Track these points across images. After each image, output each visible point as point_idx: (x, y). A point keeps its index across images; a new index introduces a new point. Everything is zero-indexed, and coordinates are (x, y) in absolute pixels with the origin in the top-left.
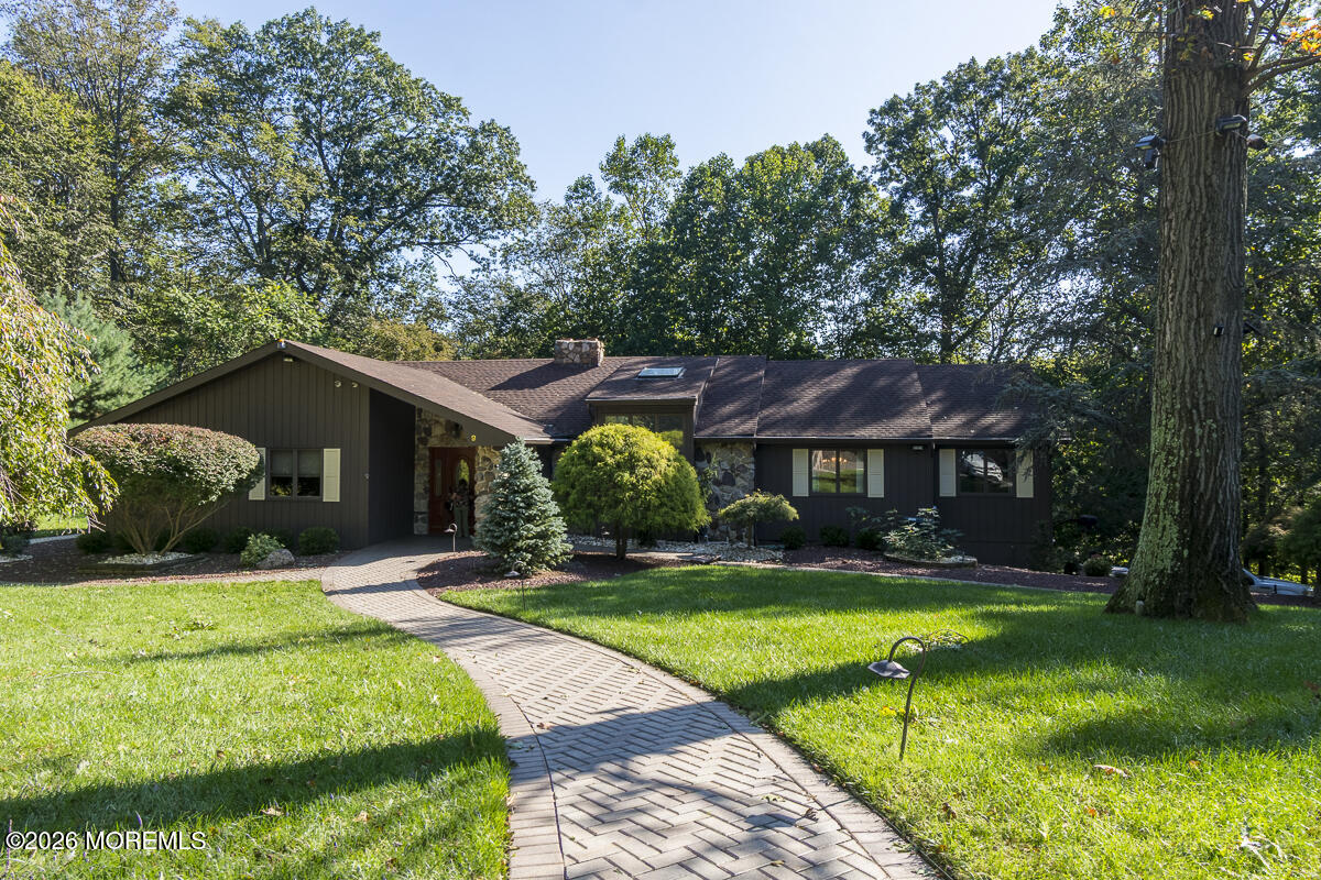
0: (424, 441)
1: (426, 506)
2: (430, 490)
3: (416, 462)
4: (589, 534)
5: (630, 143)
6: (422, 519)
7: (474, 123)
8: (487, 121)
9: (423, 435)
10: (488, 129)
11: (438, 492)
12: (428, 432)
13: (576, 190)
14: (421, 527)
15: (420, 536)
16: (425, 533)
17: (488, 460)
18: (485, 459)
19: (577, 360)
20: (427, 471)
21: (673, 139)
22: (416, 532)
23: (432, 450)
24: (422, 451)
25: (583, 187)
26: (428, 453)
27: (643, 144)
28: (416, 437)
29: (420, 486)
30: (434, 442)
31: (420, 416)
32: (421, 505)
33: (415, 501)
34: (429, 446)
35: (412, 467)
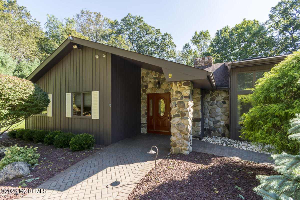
0: (144, 91)
1: (146, 121)
2: (148, 113)
3: (141, 101)
4: (225, 136)
5: (198, 33)
6: (144, 126)
7: (163, 34)
8: (165, 33)
9: (144, 88)
10: (166, 35)
11: (151, 114)
12: (146, 87)
13: (185, 46)
14: (144, 130)
15: (144, 135)
16: (145, 133)
17: (180, 93)
18: (178, 92)
19: (203, 64)
20: (146, 105)
21: (208, 31)
22: (142, 132)
23: (148, 95)
24: (144, 96)
25: (187, 46)
26: (146, 96)
27: (201, 33)
28: (141, 89)
29: (143, 111)
30: (149, 91)
31: (143, 80)
32: (144, 120)
33: (141, 118)
34: (146, 93)
35: (140, 103)
